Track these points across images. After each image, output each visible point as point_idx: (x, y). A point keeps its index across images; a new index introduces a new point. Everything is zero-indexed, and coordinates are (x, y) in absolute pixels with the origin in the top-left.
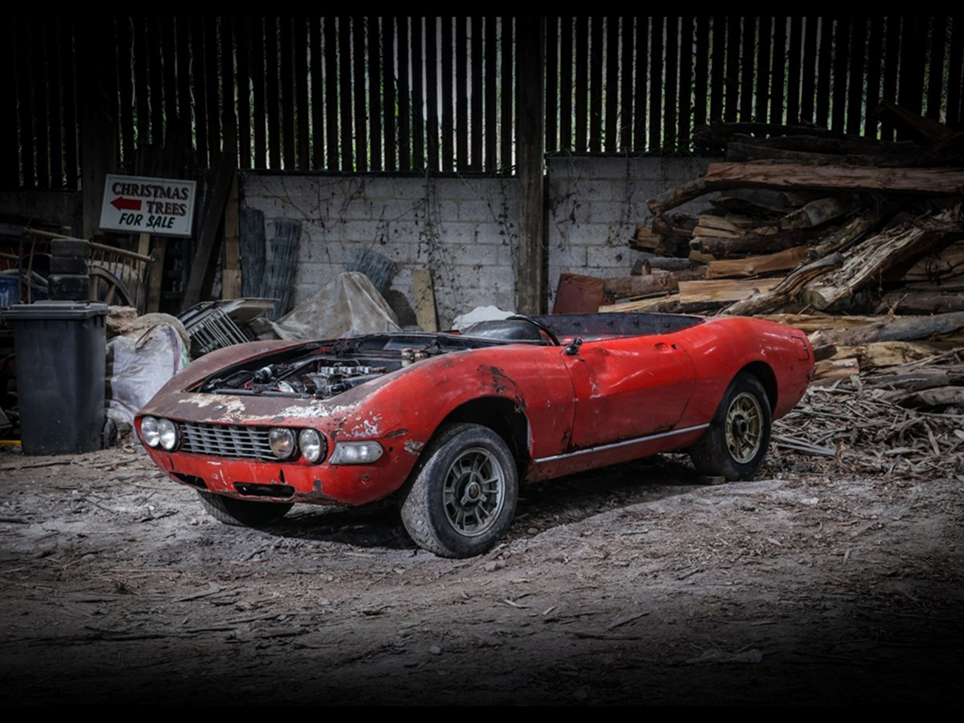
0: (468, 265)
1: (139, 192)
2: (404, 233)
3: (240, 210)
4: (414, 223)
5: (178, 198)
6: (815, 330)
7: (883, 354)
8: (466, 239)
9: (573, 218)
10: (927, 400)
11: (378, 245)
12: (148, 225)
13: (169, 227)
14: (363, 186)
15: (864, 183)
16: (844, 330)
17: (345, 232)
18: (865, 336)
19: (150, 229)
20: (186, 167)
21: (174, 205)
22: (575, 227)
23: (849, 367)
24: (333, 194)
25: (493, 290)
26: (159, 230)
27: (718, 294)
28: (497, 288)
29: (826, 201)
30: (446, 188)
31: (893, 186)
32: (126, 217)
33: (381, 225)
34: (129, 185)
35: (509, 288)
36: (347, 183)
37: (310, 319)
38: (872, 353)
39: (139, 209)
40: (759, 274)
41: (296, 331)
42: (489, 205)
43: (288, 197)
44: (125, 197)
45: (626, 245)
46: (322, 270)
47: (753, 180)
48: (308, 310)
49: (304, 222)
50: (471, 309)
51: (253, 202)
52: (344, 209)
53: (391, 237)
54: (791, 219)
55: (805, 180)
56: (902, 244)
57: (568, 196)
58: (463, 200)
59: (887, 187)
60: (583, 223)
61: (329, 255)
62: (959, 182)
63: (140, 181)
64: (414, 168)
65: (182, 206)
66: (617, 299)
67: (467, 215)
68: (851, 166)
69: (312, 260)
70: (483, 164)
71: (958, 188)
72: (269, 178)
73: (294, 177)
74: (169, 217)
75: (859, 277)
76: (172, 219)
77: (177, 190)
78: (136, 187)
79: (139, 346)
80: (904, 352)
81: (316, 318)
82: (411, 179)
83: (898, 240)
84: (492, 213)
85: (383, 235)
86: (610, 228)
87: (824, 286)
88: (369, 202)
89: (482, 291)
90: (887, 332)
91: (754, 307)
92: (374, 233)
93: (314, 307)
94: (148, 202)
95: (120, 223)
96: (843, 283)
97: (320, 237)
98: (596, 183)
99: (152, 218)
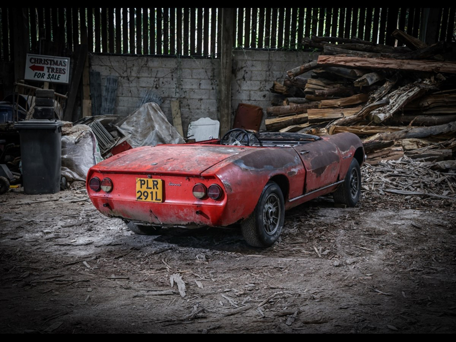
0: (196, 99)
1: (43, 62)
2: (166, 83)
3: (89, 72)
4: (171, 79)
5: (62, 65)
6: (377, 133)
7: (409, 144)
8: (195, 87)
9: (244, 78)
10: (442, 167)
11: (154, 89)
12: (48, 78)
13: (58, 79)
14: (147, 61)
15: (390, 66)
16: (390, 133)
17: (139, 82)
18: (400, 136)
19: (49, 80)
20: (64, 51)
21: (60, 69)
22: (245, 82)
23: (399, 151)
24: (133, 65)
25: (207, 110)
26: (53, 80)
27: (325, 115)
28: (209, 109)
29: (373, 74)
30: (186, 63)
31: (403, 68)
32: (37, 74)
33: (156, 80)
34: (38, 59)
35: (215, 110)
36: (140, 60)
37: (134, 124)
38: (404, 144)
39: (43, 70)
40: (342, 106)
41: (129, 130)
42: (206, 71)
43: (112, 66)
44: (36, 65)
45: (268, 91)
46: (128, 100)
47: (339, 63)
48: (132, 120)
49: (120, 78)
50: (198, 119)
51: (96, 68)
52: (139, 72)
53: (160, 85)
54: (359, 82)
55: (363, 64)
56: (411, 94)
57: (242, 68)
58: (194, 69)
59: (401, 68)
60: (249, 80)
61: (131, 93)
62: (433, 67)
63: (43, 57)
64: (170, 54)
65: (63, 70)
66: (273, 116)
67: (196, 76)
68: (384, 58)
69: (123, 95)
70: (202, 52)
71: (433, 69)
72: (103, 57)
73: (115, 57)
74: (57, 75)
75: (395, 109)
76: (59, 75)
77: (61, 62)
78: (41, 60)
79: (76, 141)
80: (418, 143)
81: (137, 124)
82: (170, 59)
83: (409, 92)
84: (207, 75)
85: (157, 84)
86: (261, 83)
87: (379, 113)
88: (150, 69)
89: (202, 110)
90: (410, 134)
91: (347, 122)
92: (152, 83)
93: (135, 119)
94: (47, 67)
95: (34, 77)
96: (388, 112)
97: (127, 85)
98: (255, 62)
99: (49, 75)
